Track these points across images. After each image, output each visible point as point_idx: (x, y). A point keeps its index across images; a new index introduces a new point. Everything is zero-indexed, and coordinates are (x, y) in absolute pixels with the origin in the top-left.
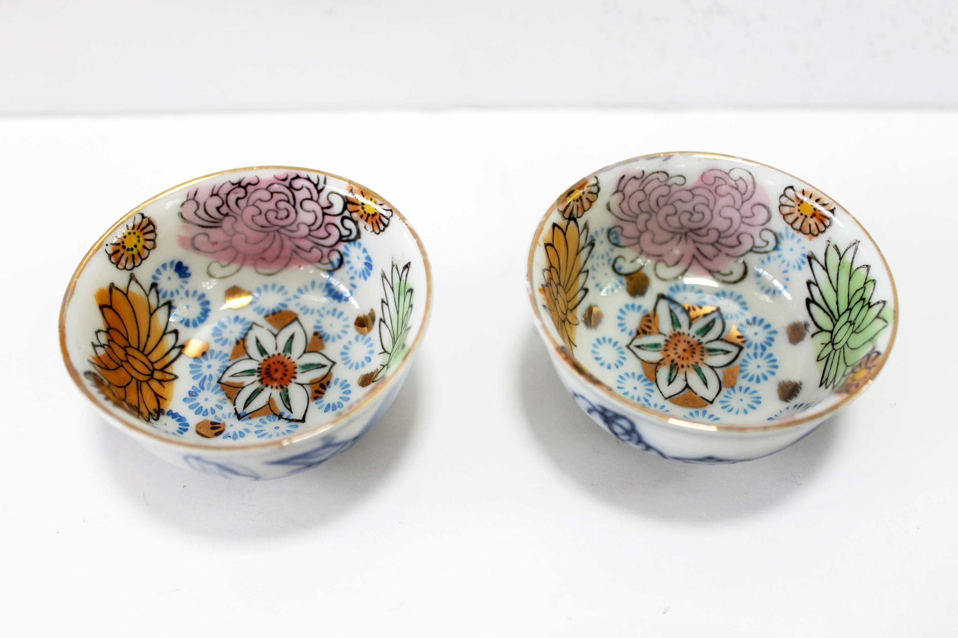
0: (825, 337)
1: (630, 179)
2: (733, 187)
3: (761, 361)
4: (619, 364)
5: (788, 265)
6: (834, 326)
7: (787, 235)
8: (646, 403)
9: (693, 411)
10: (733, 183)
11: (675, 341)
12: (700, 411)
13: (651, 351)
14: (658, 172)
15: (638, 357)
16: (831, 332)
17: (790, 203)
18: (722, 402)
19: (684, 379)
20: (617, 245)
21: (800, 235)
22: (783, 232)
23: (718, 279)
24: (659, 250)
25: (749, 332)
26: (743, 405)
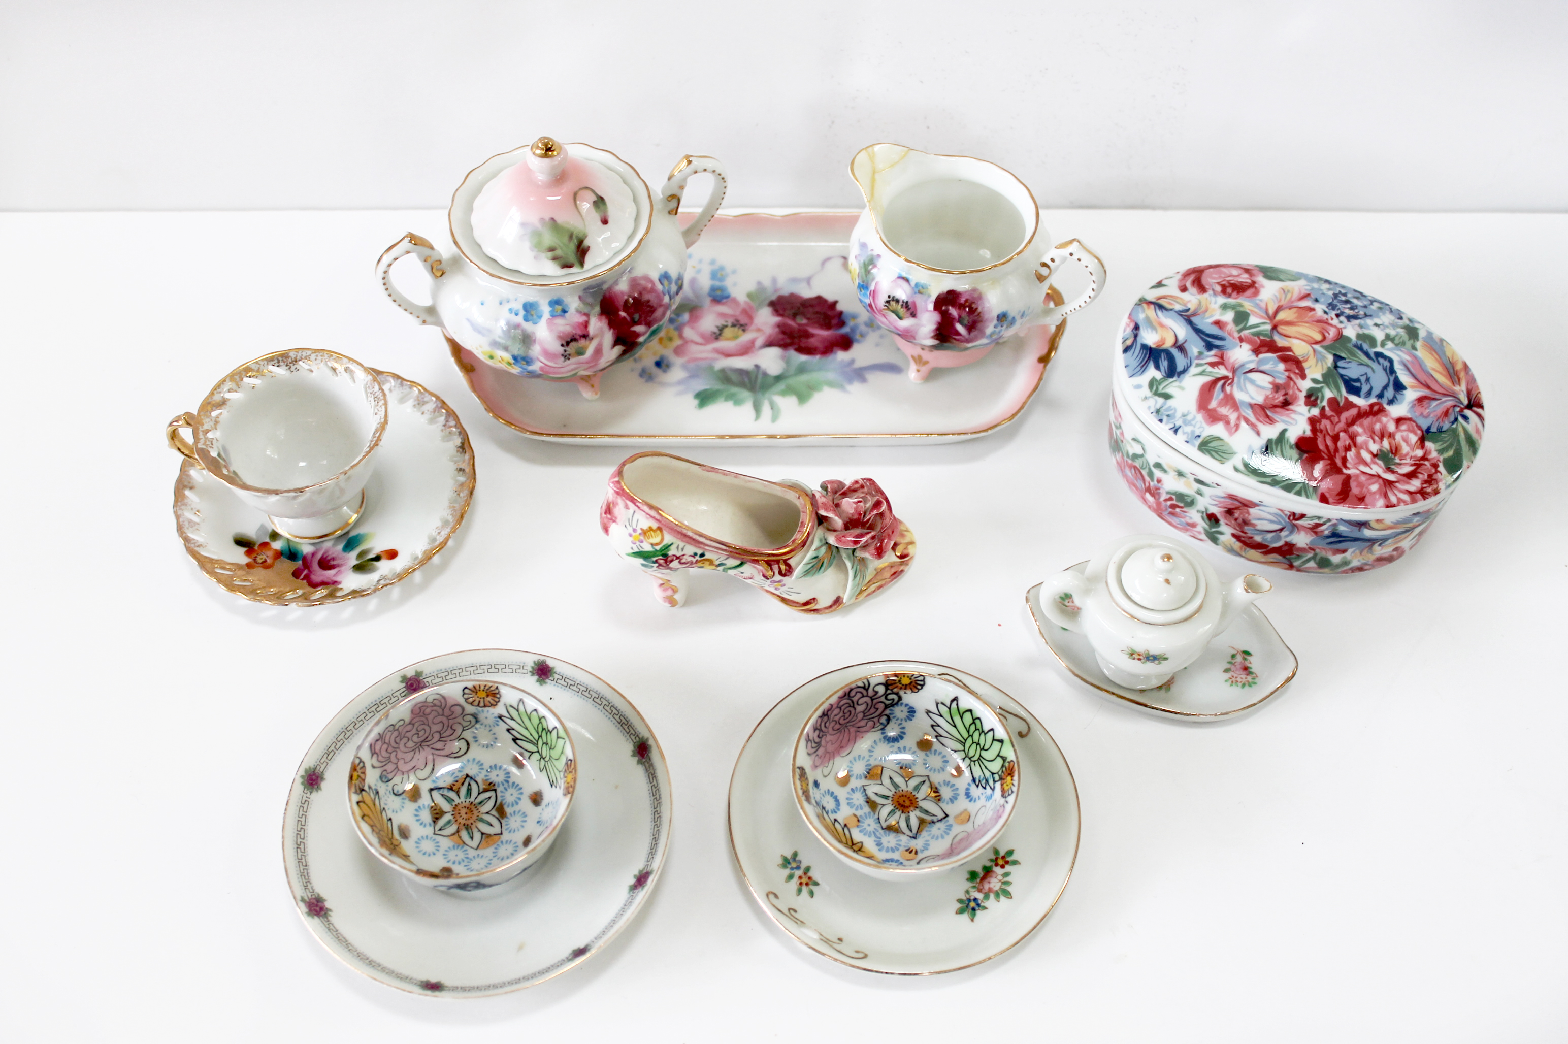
0: (536, 756)
1: (375, 743)
3: (511, 790)
4: (438, 847)
5: (490, 726)
6: (537, 749)
7: (479, 712)
9: (495, 846)
11: (457, 812)
12: (499, 843)
13: (448, 827)
14: (387, 728)
15: (444, 836)
16: (538, 752)
17: (470, 696)
18: (506, 829)
19: (478, 830)
20: (389, 781)
21: (487, 709)
22: (475, 711)
23: (455, 758)
24: (412, 764)
25: (493, 777)
26: (519, 823)
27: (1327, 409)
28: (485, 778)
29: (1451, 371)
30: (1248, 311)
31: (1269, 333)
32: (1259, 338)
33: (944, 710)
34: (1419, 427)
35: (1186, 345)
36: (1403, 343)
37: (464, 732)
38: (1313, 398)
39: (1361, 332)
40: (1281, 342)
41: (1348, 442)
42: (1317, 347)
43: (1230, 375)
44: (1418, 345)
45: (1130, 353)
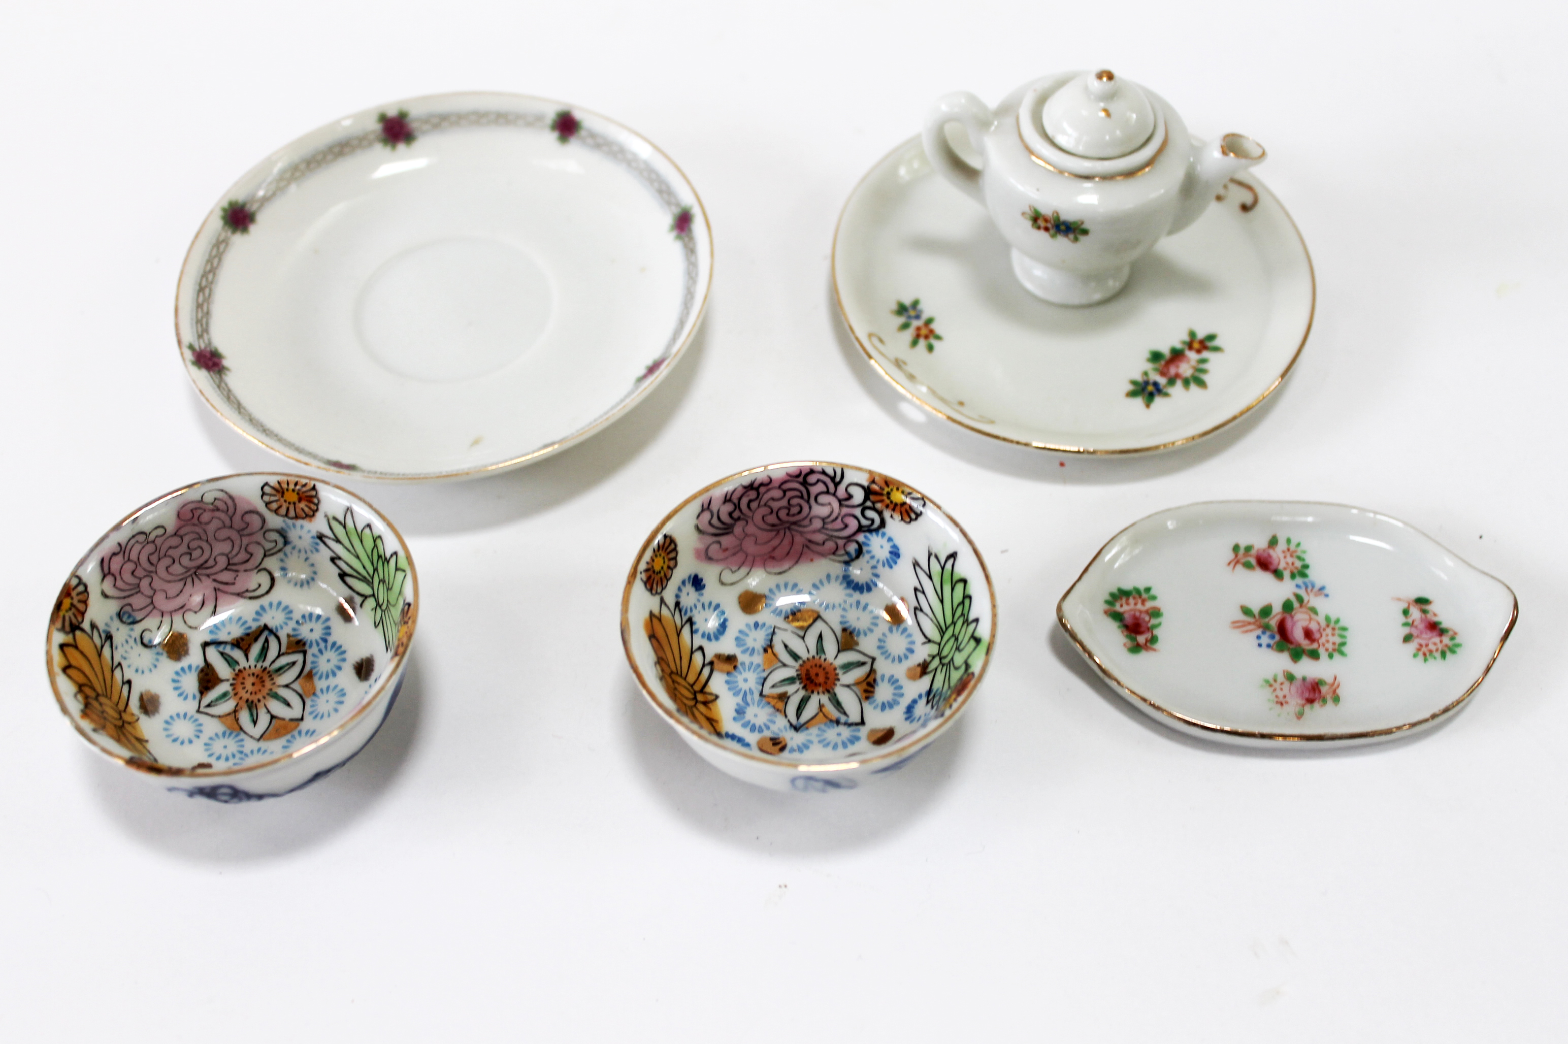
0: (371, 603)
1: (110, 559)
2: (213, 510)
3: (329, 654)
4: (199, 733)
5: (306, 552)
6: (373, 589)
7: (288, 527)
8: (242, 756)
9: (288, 737)
10: (211, 507)
11: (240, 680)
12: (296, 733)
13: (222, 703)
14: (133, 536)
15: (213, 716)
16: (373, 595)
17: (273, 498)
18: (311, 713)
19: (266, 711)
20: (135, 622)
21: (299, 522)
22: (283, 525)
23: (251, 598)
24: (178, 602)
25: (305, 633)
26: (331, 705)
28: (291, 633)
33: (936, 568)
37: (266, 559)
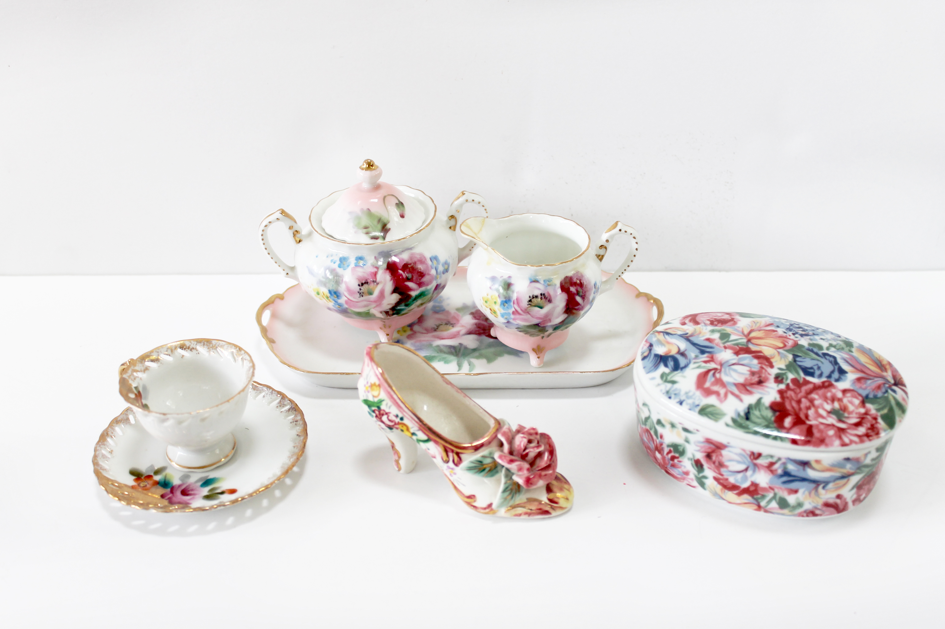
27: (791, 385)
29: (879, 364)
30: (730, 333)
31: (745, 343)
32: (738, 346)
34: (860, 395)
35: (686, 353)
36: (843, 349)
38: (780, 379)
39: (811, 342)
40: (753, 348)
41: (808, 404)
42: (780, 350)
43: (719, 367)
44: (853, 350)
45: (646, 360)
